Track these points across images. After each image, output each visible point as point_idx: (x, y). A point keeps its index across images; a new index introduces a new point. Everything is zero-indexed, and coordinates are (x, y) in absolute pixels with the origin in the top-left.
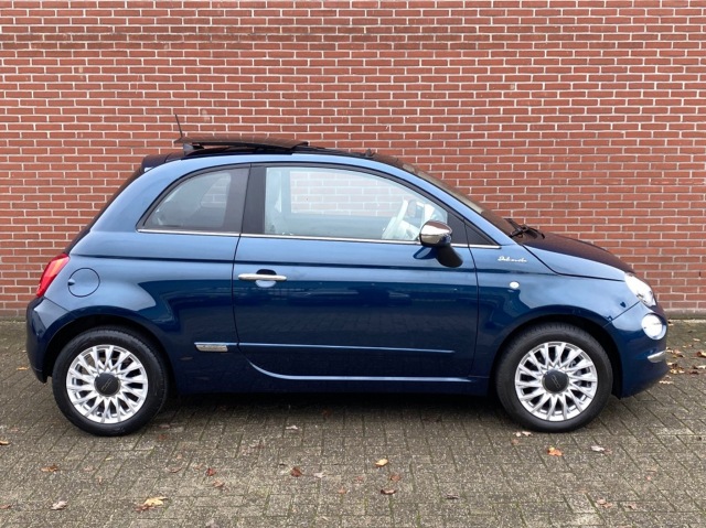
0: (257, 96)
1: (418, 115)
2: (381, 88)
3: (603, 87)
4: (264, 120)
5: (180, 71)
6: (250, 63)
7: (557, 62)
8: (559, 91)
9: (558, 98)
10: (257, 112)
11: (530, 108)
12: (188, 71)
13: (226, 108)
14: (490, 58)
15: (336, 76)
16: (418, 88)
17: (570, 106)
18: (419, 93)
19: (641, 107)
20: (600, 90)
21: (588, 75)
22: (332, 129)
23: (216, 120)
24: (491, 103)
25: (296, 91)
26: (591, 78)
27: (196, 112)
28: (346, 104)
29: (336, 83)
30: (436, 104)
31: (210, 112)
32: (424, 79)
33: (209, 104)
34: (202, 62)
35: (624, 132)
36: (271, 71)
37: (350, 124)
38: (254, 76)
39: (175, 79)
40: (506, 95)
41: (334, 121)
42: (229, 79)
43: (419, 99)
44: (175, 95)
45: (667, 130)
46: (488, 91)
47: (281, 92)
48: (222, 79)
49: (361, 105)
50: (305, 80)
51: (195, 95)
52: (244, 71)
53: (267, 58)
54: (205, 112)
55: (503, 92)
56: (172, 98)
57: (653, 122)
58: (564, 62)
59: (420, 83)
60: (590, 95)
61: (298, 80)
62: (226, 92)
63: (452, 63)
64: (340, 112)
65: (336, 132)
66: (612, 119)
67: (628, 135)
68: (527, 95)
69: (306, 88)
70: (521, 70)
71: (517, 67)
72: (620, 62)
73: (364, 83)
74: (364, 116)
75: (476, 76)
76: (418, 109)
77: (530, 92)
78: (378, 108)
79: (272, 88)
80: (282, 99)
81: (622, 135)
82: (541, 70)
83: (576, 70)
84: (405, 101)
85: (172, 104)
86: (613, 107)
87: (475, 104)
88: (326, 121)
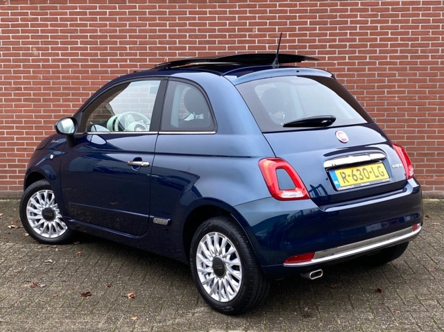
0: (71, 37)
1: (187, 51)
2: (160, 31)
3: (320, 29)
4: (77, 55)
5: (17, 20)
6: (66, 14)
7: (285, 12)
8: (288, 33)
9: (288, 38)
10: (72, 49)
11: (267, 45)
12: (22, 20)
13: (50, 46)
14: (237, 9)
15: (128, 23)
16: (186, 31)
17: (297, 44)
18: (188, 34)
19: (348, 44)
20: (317, 31)
21: (309, 21)
22: (126, 60)
23: (43, 55)
24: (240, 42)
25: (99, 34)
26: (311, 23)
27: (28, 49)
28: (135, 43)
29: (128, 27)
30: (200, 43)
31: (38, 49)
32: (191, 25)
33: (37, 43)
34: (32, 14)
35: (335, 62)
36: (81, 19)
37: (138, 57)
38: (69, 23)
39: (13, 26)
40: (250, 36)
41: (128, 54)
42: (51, 25)
43: (188, 39)
44: (13, 37)
45: (368, 60)
46: (237, 33)
47: (88, 34)
48: (47, 26)
49: (146, 43)
50: (106, 25)
51: (28, 37)
52: (62, 20)
53: (78, 10)
54: (34, 49)
55: (247, 34)
56: (11, 40)
57: (357, 54)
58: (291, 11)
59: (188, 27)
60: (311, 35)
61: (100, 26)
62: (49, 35)
63: (210, 13)
64: (130, 49)
65: (128, 63)
66: (327, 53)
67: (339, 64)
68: (265, 36)
69: (106, 31)
70: (259, 18)
71: (257, 15)
72: (332, 11)
73: (147, 27)
74: (148, 51)
75: (228, 22)
76: (187, 46)
77: (267, 33)
78: (158, 45)
79: (82, 31)
80: (89, 40)
81: (334, 64)
82: (274, 18)
83: (300, 17)
84: (177, 40)
85: (11, 43)
86: (328, 44)
87: (227, 42)
88: (121, 55)
